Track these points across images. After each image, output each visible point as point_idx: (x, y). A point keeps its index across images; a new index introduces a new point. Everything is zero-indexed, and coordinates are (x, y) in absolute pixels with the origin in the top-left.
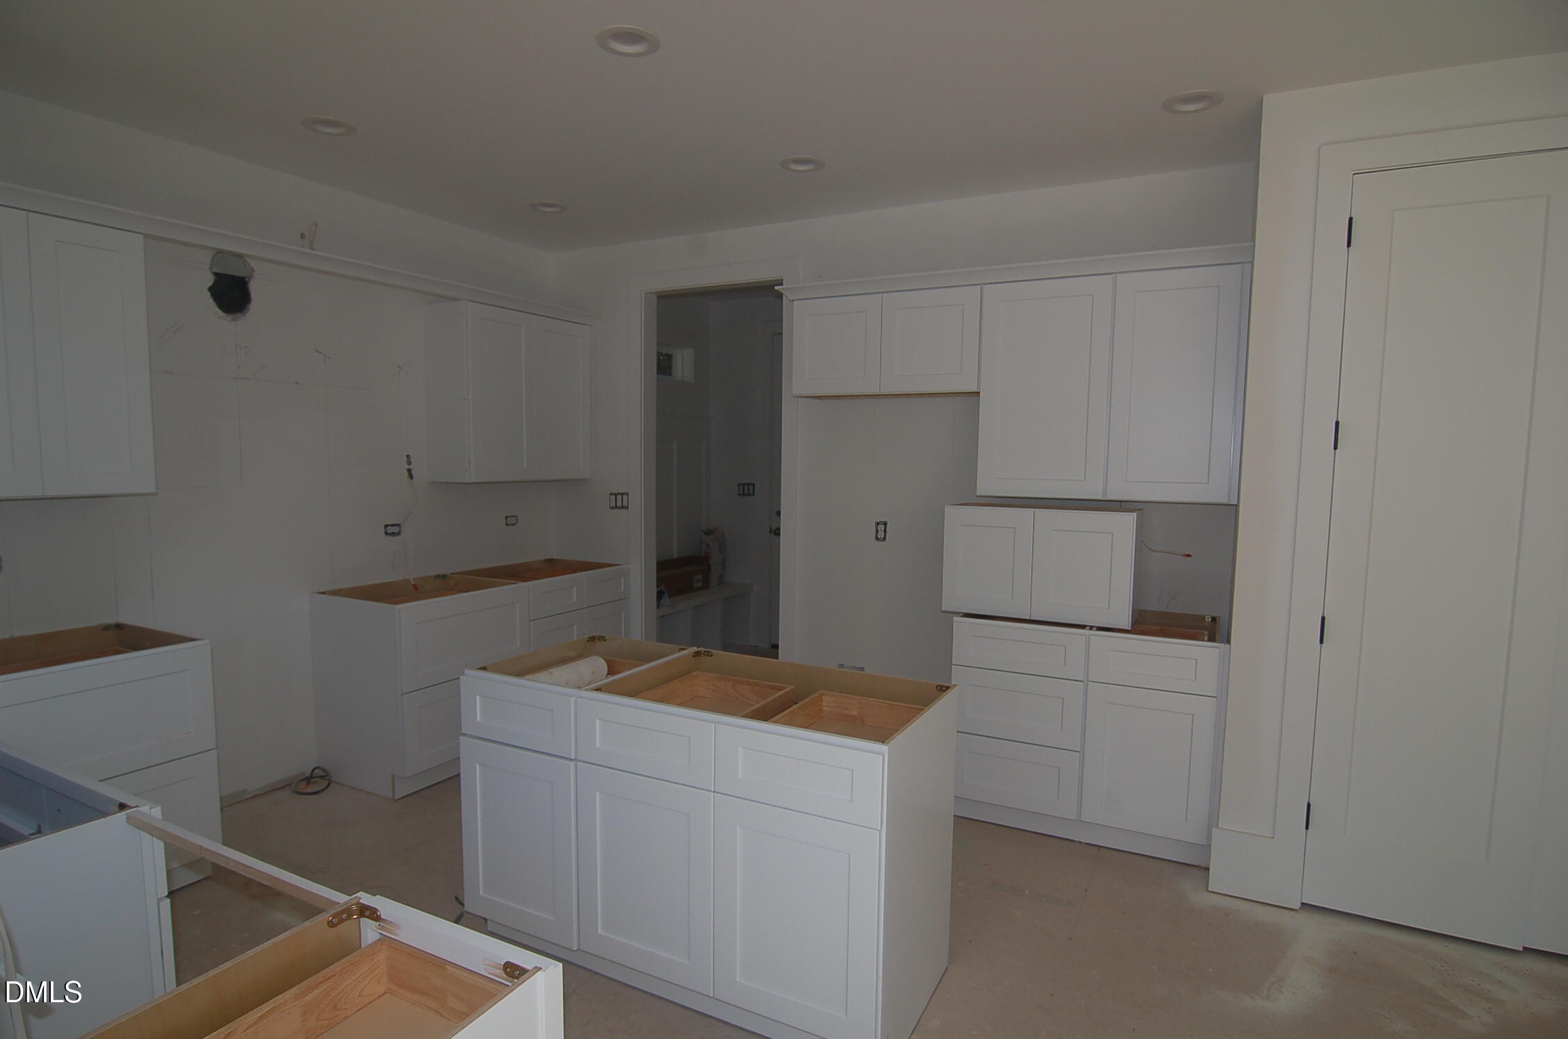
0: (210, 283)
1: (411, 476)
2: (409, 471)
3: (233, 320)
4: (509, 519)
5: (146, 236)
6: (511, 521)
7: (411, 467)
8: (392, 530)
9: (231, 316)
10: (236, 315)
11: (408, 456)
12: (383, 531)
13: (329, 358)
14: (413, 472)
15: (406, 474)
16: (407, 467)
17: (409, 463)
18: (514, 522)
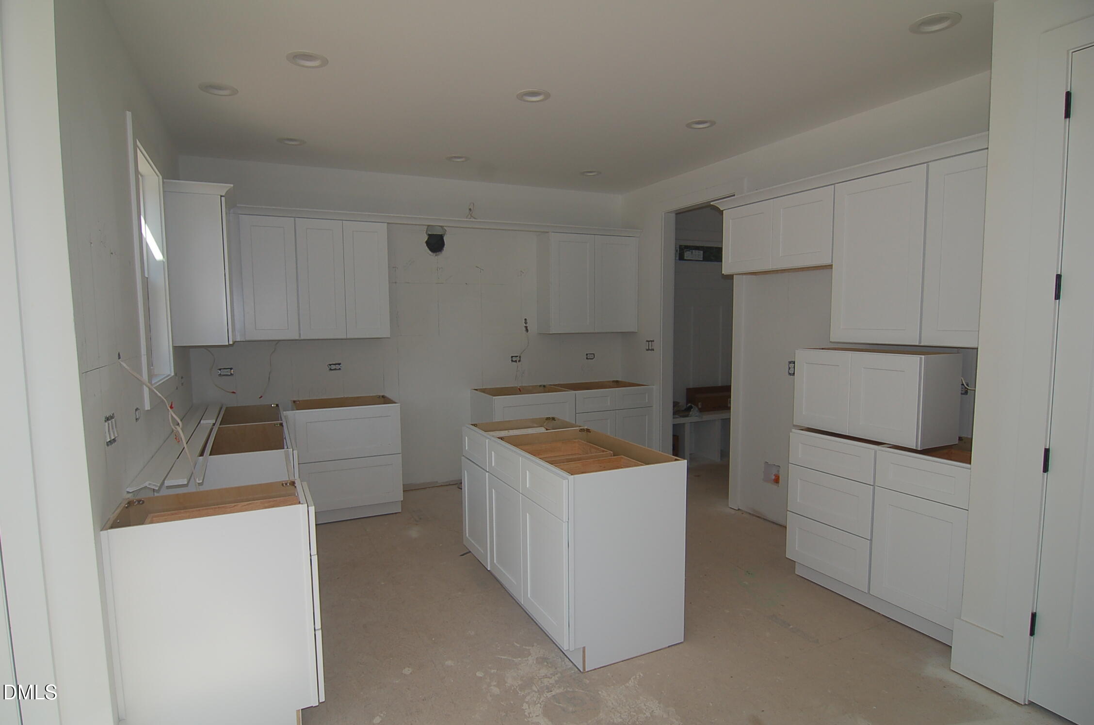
0: (426, 239)
1: (527, 330)
2: (526, 327)
3: (436, 255)
4: (588, 355)
5: (388, 223)
6: (590, 357)
7: (527, 325)
8: (515, 359)
9: (435, 254)
10: (438, 253)
11: (525, 319)
12: (511, 359)
13: (483, 270)
14: (528, 328)
15: (524, 329)
16: (525, 325)
17: (526, 323)
18: (592, 358)
